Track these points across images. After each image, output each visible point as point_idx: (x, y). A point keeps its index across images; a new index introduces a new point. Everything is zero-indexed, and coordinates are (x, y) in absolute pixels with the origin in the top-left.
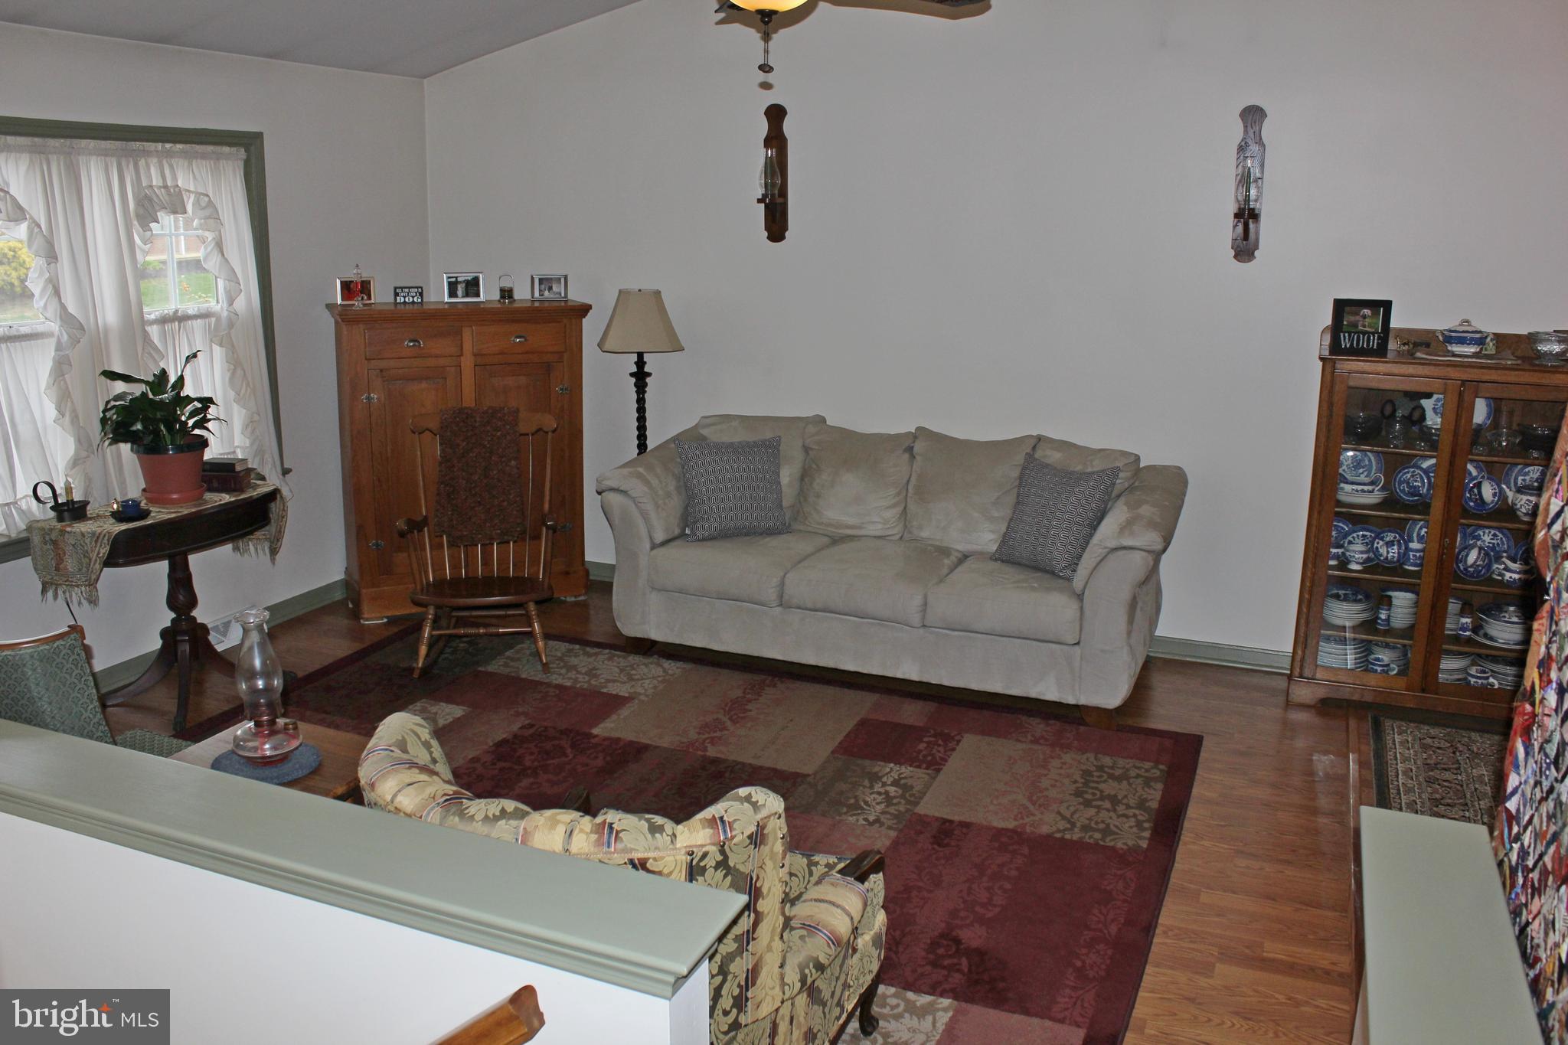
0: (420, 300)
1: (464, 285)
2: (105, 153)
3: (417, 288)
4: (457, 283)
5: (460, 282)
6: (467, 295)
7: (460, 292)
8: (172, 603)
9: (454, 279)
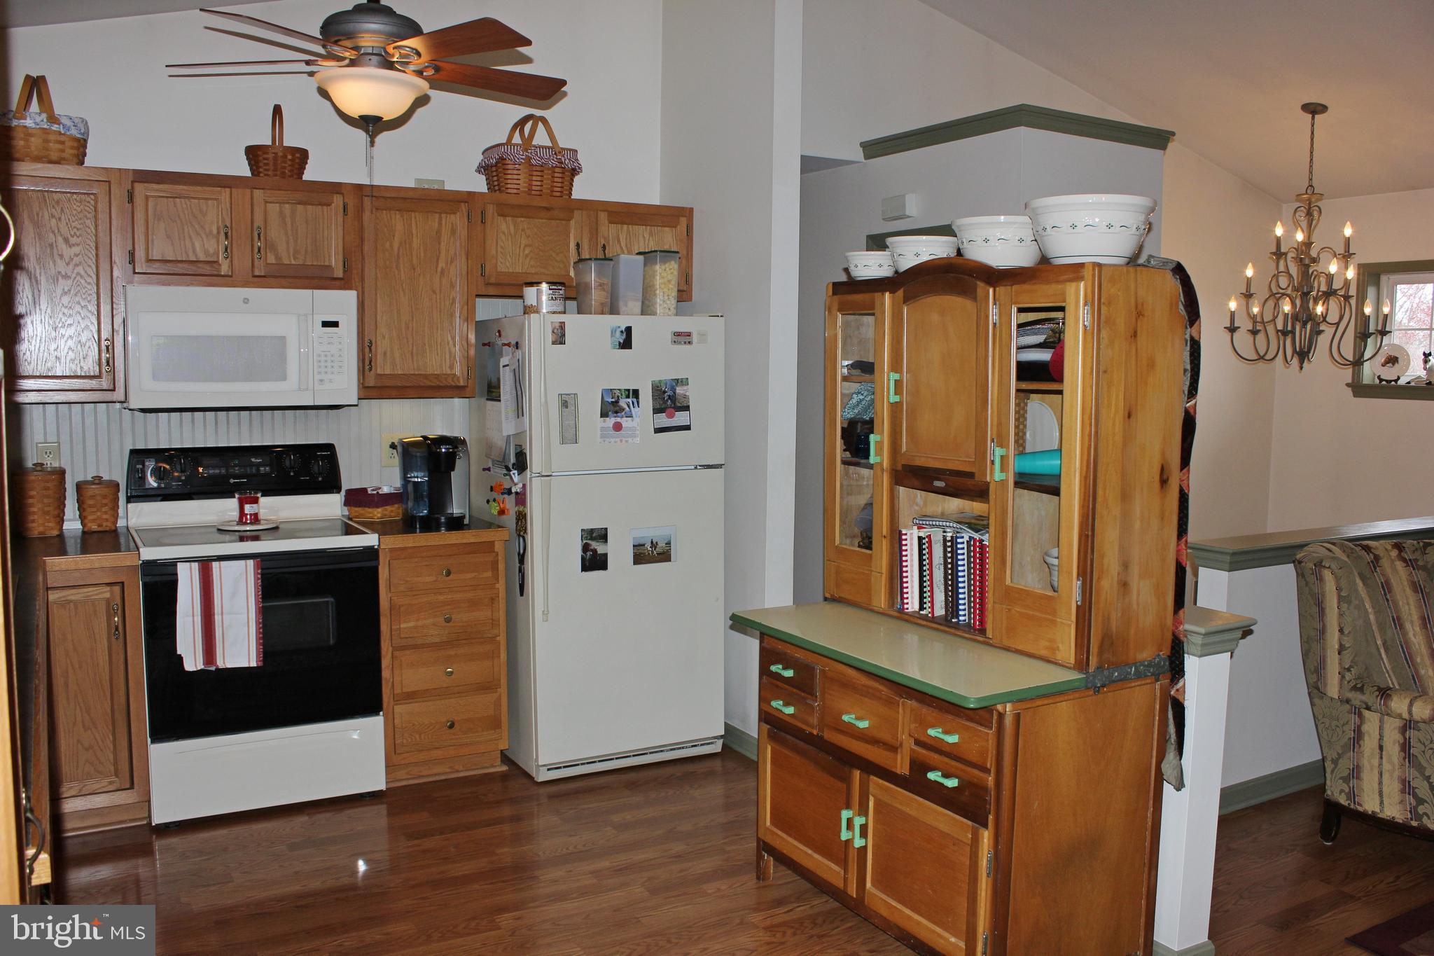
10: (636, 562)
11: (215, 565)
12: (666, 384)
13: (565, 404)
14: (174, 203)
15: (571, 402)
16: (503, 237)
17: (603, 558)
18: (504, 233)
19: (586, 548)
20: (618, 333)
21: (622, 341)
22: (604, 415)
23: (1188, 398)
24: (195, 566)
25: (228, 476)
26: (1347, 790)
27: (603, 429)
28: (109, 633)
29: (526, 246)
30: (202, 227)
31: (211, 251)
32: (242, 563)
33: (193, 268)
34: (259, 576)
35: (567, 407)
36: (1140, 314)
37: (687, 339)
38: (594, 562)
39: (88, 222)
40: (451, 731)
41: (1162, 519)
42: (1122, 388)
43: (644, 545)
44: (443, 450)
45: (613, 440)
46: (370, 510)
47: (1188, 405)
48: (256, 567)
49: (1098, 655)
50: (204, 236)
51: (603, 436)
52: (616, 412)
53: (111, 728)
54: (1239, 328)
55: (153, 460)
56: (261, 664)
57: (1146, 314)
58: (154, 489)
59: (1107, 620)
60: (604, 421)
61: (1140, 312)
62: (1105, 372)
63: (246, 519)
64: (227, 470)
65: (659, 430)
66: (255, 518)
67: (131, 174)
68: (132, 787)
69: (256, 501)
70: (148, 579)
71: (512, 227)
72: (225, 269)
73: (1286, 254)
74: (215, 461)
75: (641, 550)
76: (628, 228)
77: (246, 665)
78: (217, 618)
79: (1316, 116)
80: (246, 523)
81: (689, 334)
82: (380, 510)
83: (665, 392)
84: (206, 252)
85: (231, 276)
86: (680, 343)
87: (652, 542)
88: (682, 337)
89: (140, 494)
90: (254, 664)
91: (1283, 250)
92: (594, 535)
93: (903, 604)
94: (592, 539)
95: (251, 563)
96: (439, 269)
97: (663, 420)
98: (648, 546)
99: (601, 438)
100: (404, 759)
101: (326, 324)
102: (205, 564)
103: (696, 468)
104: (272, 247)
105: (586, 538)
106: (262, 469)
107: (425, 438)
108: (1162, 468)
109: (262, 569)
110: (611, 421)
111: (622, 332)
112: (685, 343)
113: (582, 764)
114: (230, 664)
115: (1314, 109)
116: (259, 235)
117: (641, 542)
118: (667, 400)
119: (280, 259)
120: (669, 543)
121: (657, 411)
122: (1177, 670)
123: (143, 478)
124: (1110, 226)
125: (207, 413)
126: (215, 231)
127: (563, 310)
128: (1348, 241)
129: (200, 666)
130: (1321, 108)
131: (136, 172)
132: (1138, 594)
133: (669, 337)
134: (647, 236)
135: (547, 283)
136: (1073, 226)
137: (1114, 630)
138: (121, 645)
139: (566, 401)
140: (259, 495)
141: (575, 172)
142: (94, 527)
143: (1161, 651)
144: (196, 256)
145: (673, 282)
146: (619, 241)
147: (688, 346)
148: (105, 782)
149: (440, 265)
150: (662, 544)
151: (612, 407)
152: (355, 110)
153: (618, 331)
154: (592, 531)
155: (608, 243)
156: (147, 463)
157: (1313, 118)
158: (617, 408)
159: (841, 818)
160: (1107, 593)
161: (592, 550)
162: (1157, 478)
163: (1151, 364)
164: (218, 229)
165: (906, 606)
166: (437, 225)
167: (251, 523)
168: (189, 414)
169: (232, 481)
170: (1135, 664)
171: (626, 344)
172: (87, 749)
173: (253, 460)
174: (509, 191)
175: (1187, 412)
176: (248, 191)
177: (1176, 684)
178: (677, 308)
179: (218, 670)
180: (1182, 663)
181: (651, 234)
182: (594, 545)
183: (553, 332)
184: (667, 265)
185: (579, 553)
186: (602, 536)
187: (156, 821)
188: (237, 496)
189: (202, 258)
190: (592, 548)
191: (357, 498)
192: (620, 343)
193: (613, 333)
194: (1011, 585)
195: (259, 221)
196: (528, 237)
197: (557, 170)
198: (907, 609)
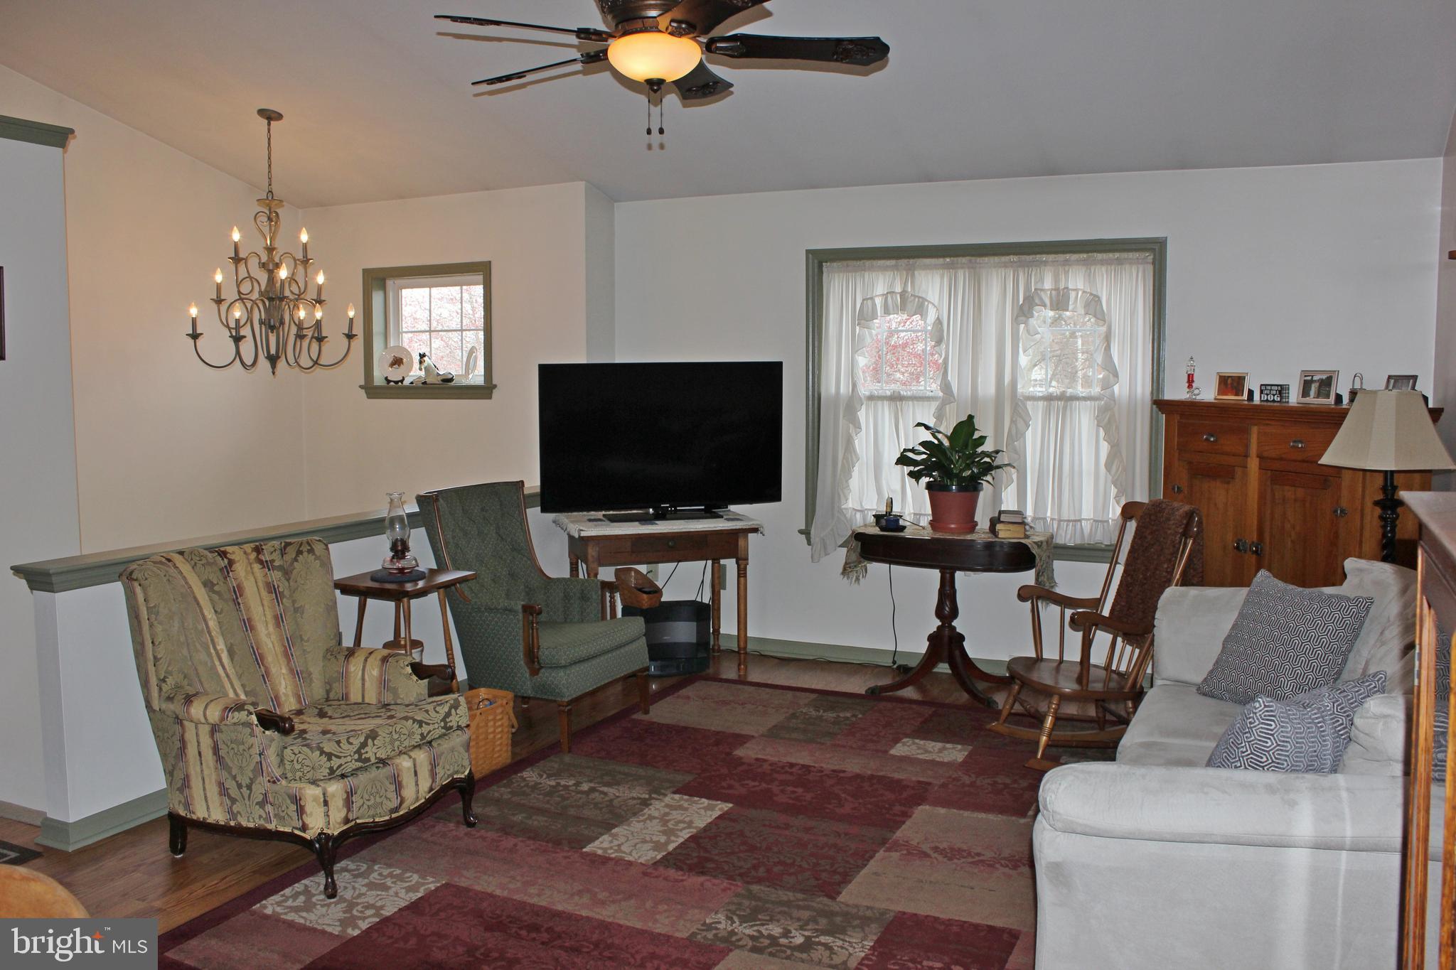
0: (1279, 399)
1: (1318, 384)
2: (1005, 266)
3: (1278, 385)
4: (1312, 381)
5: (1315, 381)
6: (1318, 395)
7: (1313, 392)
8: (939, 614)
9: (1309, 378)
26: (183, 800)
54: (202, 334)
73: (246, 260)
79: (272, 122)
91: (242, 255)
115: (270, 116)
128: (305, 246)
130: (276, 115)
157: (269, 124)
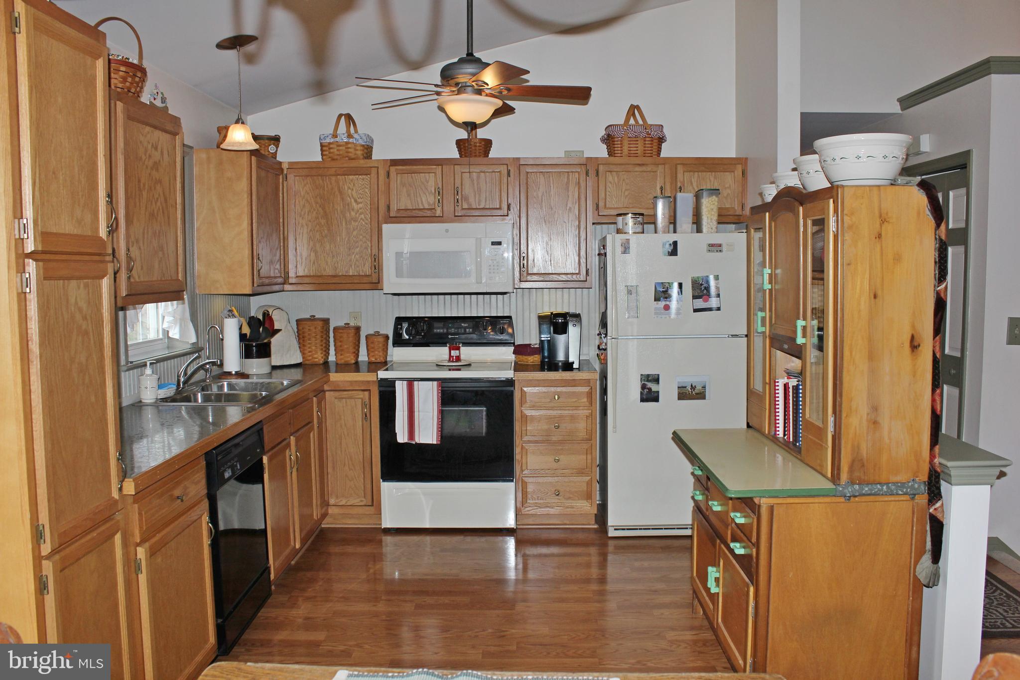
10: (679, 399)
11: (416, 383)
12: (703, 279)
13: (630, 292)
14: (412, 177)
15: (634, 291)
16: (610, 185)
17: (656, 395)
18: (611, 183)
19: (643, 387)
20: (667, 246)
21: (670, 251)
22: (657, 299)
23: (938, 284)
24: (405, 383)
25: (448, 334)
27: (655, 309)
28: (362, 418)
29: (626, 190)
30: (427, 189)
31: (431, 202)
32: (430, 383)
33: (422, 213)
34: (440, 391)
35: (631, 294)
36: (883, 221)
37: (719, 248)
38: (649, 396)
39: (367, 190)
40: (557, 497)
41: (914, 376)
42: (867, 276)
43: (686, 387)
44: (560, 321)
45: (663, 316)
46: (526, 357)
47: (939, 288)
48: (438, 386)
49: (848, 473)
50: (427, 194)
51: (656, 313)
52: (666, 298)
53: (362, 470)
55: (407, 323)
56: (439, 443)
57: (891, 221)
58: (406, 340)
59: (856, 449)
60: (657, 304)
61: (885, 219)
62: (849, 264)
63: (453, 359)
64: (447, 330)
65: (695, 311)
66: (458, 359)
67: (389, 161)
68: (372, 505)
69: (458, 349)
70: (382, 389)
71: (616, 178)
72: (438, 212)
74: (441, 325)
75: (683, 390)
76: (698, 175)
77: (431, 443)
78: (416, 414)
80: (453, 361)
81: (720, 245)
82: (532, 357)
83: (702, 285)
84: (429, 204)
85: (442, 217)
86: (713, 251)
87: (692, 386)
88: (715, 247)
89: (399, 342)
90: (435, 442)
92: (650, 378)
93: (776, 431)
94: (648, 381)
95: (435, 383)
96: (568, 208)
97: (700, 304)
98: (689, 388)
99: (655, 314)
100: (528, 511)
101: (493, 243)
102: (410, 382)
103: (728, 337)
104: (466, 199)
105: (644, 380)
106: (467, 330)
107: (552, 313)
108: (913, 337)
109: (442, 387)
110: (662, 304)
111: (670, 244)
112: (717, 251)
113: (640, 529)
114: (422, 442)
116: (458, 192)
117: (684, 385)
118: (703, 290)
119: (471, 205)
120: (704, 387)
121: (695, 297)
122: (934, 494)
123: (401, 335)
124: (885, 157)
125: (427, 296)
126: (433, 191)
127: (641, 231)
129: (406, 440)
131: (391, 160)
132: (890, 432)
133: (705, 247)
134: (712, 179)
135: (632, 214)
136: (858, 157)
137: (865, 455)
138: (369, 425)
139: (631, 291)
140: (461, 345)
141: (661, 140)
142: (373, 359)
143: (917, 477)
144: (423, 205)
145: (715, 210)
146: (692, 184)
147: (719, 254)
148: (358, 500)
149: (569, 205)
150: (699, 388)
151: (663, 294)
152: (460, 119)
153: (668, 244)
154: (648, 376)
155: (684, 185)
156: (403, 325)
158: (666, 296)
159: (707, 572)
160: (856, 427)
161: (648, 389)
162: (907, 345)
163: (898, 258)
164: (435, 190)
165: (778, 433)
166: (566, 180)
167: (456, 361)
168: (423, 297)
169: (450, 337)
170: (887, 484)
171: (674, 252)
172: (350, 481)
173: (463, 325)
174: (616, 155)
175: (938, 294)
176: (452, 166)
177: (934, 504)
178: (717, 228)
179: (416, 443)
180: (939, 489)
181: (715, 178)
182: (649, 385)
183: (622, 245)
184: (710, 199)
185: (639, 390)
186: (656, 380)
187: (383, 526)
188: (448, 345)
189: (427, 206)
190: (648, 387)
191: (521, 350)
192: (669, 252)
193: (664, 245)
194: (809, 419)
195: (458, 184)
196: (627, 184)
197: (647, 139)
198: (779, 435)
